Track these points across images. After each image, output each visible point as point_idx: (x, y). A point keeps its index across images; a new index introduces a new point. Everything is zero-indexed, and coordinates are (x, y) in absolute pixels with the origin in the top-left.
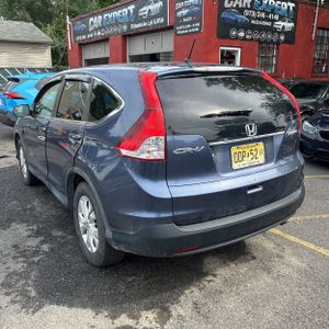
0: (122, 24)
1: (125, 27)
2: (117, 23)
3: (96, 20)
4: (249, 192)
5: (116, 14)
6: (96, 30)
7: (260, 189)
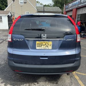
0: (76, 5)
1: (77, 6)
2: (75, 5)
3: (70, 5)
4: (41, 58)
5: (76, 2)
6: (70, 7)
7: (47, 58)
